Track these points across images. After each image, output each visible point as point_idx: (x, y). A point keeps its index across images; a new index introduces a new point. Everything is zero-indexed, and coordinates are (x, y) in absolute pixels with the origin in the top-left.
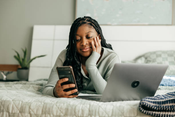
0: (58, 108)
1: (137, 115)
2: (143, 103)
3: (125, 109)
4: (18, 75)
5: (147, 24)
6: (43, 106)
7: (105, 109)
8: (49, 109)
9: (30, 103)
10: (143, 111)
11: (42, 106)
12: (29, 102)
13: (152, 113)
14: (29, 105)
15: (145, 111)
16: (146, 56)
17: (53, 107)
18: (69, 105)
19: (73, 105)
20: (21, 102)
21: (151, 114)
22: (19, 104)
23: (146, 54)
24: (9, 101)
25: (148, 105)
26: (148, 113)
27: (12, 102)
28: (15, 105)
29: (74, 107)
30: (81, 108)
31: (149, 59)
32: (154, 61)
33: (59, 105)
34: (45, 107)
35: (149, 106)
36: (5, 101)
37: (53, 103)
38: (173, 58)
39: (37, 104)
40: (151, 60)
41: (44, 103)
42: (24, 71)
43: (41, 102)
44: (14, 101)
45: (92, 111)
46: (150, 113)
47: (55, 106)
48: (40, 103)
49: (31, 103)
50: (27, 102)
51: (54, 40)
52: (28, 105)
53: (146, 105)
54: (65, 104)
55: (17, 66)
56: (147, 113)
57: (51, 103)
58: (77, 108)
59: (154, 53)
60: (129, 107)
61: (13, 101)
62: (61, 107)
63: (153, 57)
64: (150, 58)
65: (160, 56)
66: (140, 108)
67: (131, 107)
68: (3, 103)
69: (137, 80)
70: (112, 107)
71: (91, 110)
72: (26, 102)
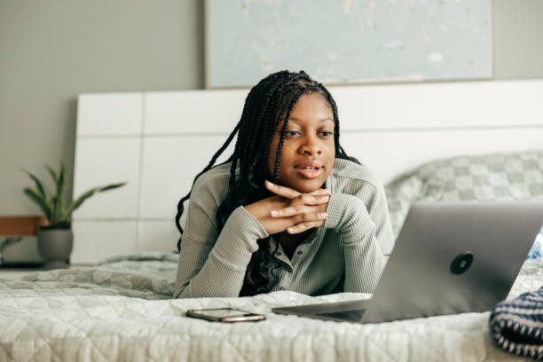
0: (238, 349)
1: (488, 358)
2: (506, 322)
3: (448, 343)
4: (41, 247)
5: (419, 77)
6: (191, 347)
7: (387, 344)
8: (210, 355)
9: (145, 338)
10: (506, 344)
11: (186, 345)
12: (142, 335)
13: (536, 352)
14: (145, 344)
15: (512, 347)
16: (423, 173)
17: (220, 348)
18: (271, 337)
19: (283, 339)
20: (116, 339)
21: (533, 353)
22: (111, 343)
23: (424, 166)
24: (76, 339)
25: (520, 328)
26: (522, 350)
27: (88, 340)
28: (100, 350)
29: (287, 346)
30: (308, 345)
31: (432, 182)
32: (449, 187)
33: (240, 342)
34: (195, 349)
35: (523, 330)
36: (64, 340)
37: (219, 334)
38: (504, 175)
39: (168, 341)
40: (440, 184)
41: (192, 337)
42: (59, 235)
43: (181, 334)
44: (93, 338)
45: (347, 353)
46: (529, 351)
47: (227, 345)
48: (178, 337)
49: (148, 340)
50: (136, 335)
51: (142, 136)
52: (141, 344)
53: (516, 327)
54: (259, 338)
55: (36, 219)
56: (519, 352)
57: (214, 337)
58: (297, 347)
59: (448, 163)
60: (457, 335)
61: (88, 336)
62: (247, 346)
63: (445, 175)
64: (438, 179)
65: (466, 171)
66: (498, 336)
67: (466, 336)
68: (59, 348)
69: (468, 252)
70: (406, 336)
71: (341, 349)
72: (134, 338)
